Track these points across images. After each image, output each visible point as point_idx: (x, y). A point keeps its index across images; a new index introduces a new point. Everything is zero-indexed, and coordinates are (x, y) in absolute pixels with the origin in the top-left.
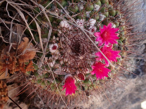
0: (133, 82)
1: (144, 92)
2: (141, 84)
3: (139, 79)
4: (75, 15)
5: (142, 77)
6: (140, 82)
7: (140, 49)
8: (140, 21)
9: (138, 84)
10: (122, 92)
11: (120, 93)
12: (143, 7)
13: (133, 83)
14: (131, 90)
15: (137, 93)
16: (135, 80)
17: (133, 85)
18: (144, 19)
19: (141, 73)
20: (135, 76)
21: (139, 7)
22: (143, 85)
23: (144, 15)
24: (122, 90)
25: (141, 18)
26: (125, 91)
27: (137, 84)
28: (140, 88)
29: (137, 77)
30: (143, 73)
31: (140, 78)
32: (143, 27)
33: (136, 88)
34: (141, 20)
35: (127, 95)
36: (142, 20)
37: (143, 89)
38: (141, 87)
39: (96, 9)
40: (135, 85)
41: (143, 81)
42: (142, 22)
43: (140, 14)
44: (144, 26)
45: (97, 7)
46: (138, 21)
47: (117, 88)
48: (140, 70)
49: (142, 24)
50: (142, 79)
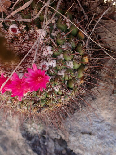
0: (19, 136)
1: (13, 153)
2: (19, 145)
3: (23, 141)
4: (53, 42)
5: (26, 144)
6: (21, 144)
7: (54, 133)
8: (80, 123)
9: (19, 143)
10: (6, 128)
11: (3, 125)
12: (96, 121)
13: (17, 136)
14: (11, 137)
15: (11, 145)
16: (21, 137)
17: (16, 138)
18: (84, 126)
19: (30, 142)
20: (25, 136)
21: (95, 117)
22: (19, 148)
23: (88, 125)
24: (7, 127)
25: (84, 122)
26: (7, 130)
27: (18, 141)
28: (15, 146)
29: (25, 139)
30: (31, 145)
31: (25, 143)
32: (75, 127)
33: (15, 142)
34: (82, 123)
35: (5, 134)
36: (82, 125)
37: (16, 150)
38: (16, 148)
39: (68, 64)
40: (17, 139)
41: (23, 147)
42: (80, 125)
43: (87, 121)
44: (76, 129)
45: (70, 64)
46: (80, 120)
47: (7, 120)
48: (33, 140)
49: (77, 126)
50: (24, 145)
